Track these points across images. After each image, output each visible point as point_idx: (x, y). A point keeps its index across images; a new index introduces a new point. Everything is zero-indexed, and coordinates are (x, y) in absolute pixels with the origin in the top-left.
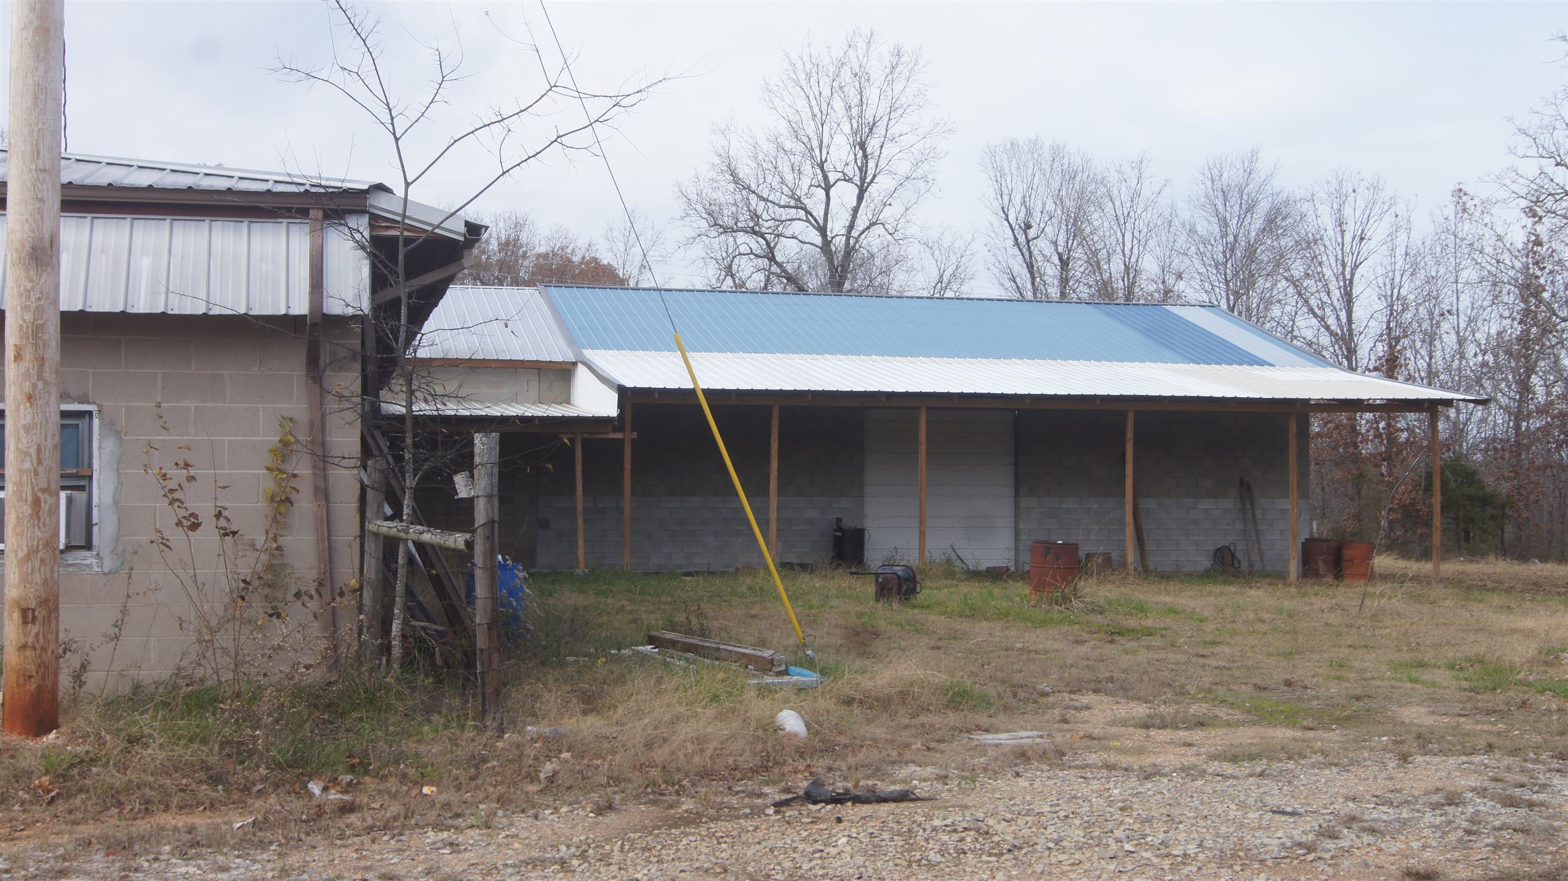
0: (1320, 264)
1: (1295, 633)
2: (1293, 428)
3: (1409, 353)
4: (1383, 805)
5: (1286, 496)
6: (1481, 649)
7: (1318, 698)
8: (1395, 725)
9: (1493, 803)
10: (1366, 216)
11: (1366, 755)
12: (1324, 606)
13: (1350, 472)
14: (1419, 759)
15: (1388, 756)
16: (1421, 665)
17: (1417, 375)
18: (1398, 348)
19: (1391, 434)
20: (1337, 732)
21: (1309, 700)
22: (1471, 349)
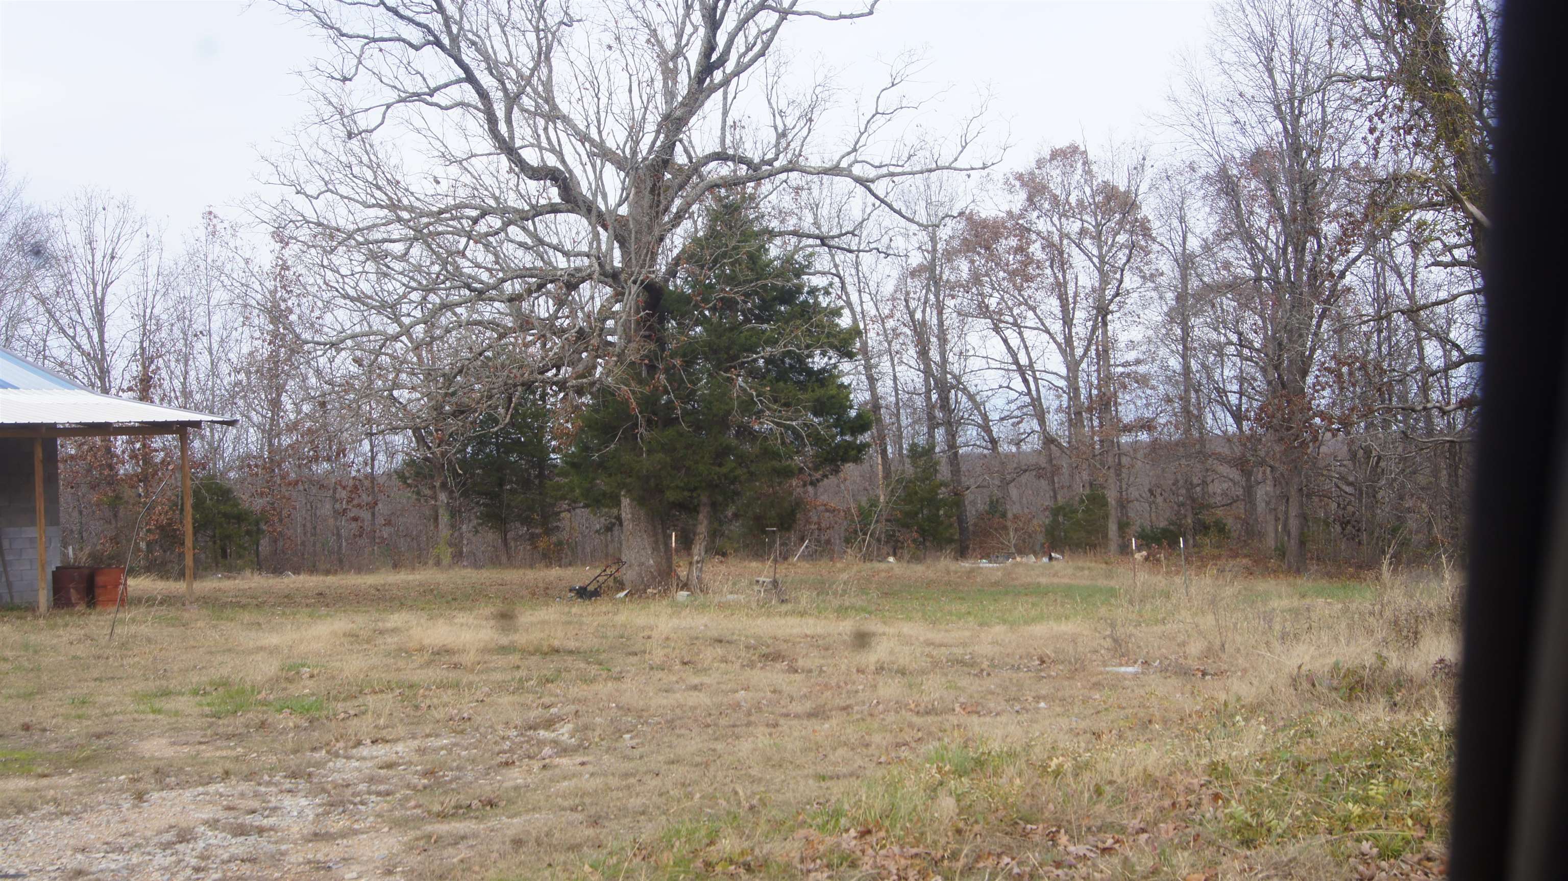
0: (70, 283)
1: (39, 670)
2: (39, 453)
3: (164, 373)
4: (113, 852)
5: (33, 523)
6: (225, 671)
7: (56, 741)
8: (135, 761)
9: (224, 834)
10: (116, 235)
11: (101, 798)
12: (73, 638)
13: (106, 494)
14: (156, 795)
15: (124, 796)
16: (166, 693)
17: (172, 394)
18: (153, 367)
19: (146, 456)
20: (74, 776)
21: (47, 743)
22: (224, 368)
